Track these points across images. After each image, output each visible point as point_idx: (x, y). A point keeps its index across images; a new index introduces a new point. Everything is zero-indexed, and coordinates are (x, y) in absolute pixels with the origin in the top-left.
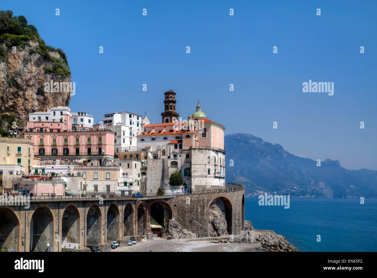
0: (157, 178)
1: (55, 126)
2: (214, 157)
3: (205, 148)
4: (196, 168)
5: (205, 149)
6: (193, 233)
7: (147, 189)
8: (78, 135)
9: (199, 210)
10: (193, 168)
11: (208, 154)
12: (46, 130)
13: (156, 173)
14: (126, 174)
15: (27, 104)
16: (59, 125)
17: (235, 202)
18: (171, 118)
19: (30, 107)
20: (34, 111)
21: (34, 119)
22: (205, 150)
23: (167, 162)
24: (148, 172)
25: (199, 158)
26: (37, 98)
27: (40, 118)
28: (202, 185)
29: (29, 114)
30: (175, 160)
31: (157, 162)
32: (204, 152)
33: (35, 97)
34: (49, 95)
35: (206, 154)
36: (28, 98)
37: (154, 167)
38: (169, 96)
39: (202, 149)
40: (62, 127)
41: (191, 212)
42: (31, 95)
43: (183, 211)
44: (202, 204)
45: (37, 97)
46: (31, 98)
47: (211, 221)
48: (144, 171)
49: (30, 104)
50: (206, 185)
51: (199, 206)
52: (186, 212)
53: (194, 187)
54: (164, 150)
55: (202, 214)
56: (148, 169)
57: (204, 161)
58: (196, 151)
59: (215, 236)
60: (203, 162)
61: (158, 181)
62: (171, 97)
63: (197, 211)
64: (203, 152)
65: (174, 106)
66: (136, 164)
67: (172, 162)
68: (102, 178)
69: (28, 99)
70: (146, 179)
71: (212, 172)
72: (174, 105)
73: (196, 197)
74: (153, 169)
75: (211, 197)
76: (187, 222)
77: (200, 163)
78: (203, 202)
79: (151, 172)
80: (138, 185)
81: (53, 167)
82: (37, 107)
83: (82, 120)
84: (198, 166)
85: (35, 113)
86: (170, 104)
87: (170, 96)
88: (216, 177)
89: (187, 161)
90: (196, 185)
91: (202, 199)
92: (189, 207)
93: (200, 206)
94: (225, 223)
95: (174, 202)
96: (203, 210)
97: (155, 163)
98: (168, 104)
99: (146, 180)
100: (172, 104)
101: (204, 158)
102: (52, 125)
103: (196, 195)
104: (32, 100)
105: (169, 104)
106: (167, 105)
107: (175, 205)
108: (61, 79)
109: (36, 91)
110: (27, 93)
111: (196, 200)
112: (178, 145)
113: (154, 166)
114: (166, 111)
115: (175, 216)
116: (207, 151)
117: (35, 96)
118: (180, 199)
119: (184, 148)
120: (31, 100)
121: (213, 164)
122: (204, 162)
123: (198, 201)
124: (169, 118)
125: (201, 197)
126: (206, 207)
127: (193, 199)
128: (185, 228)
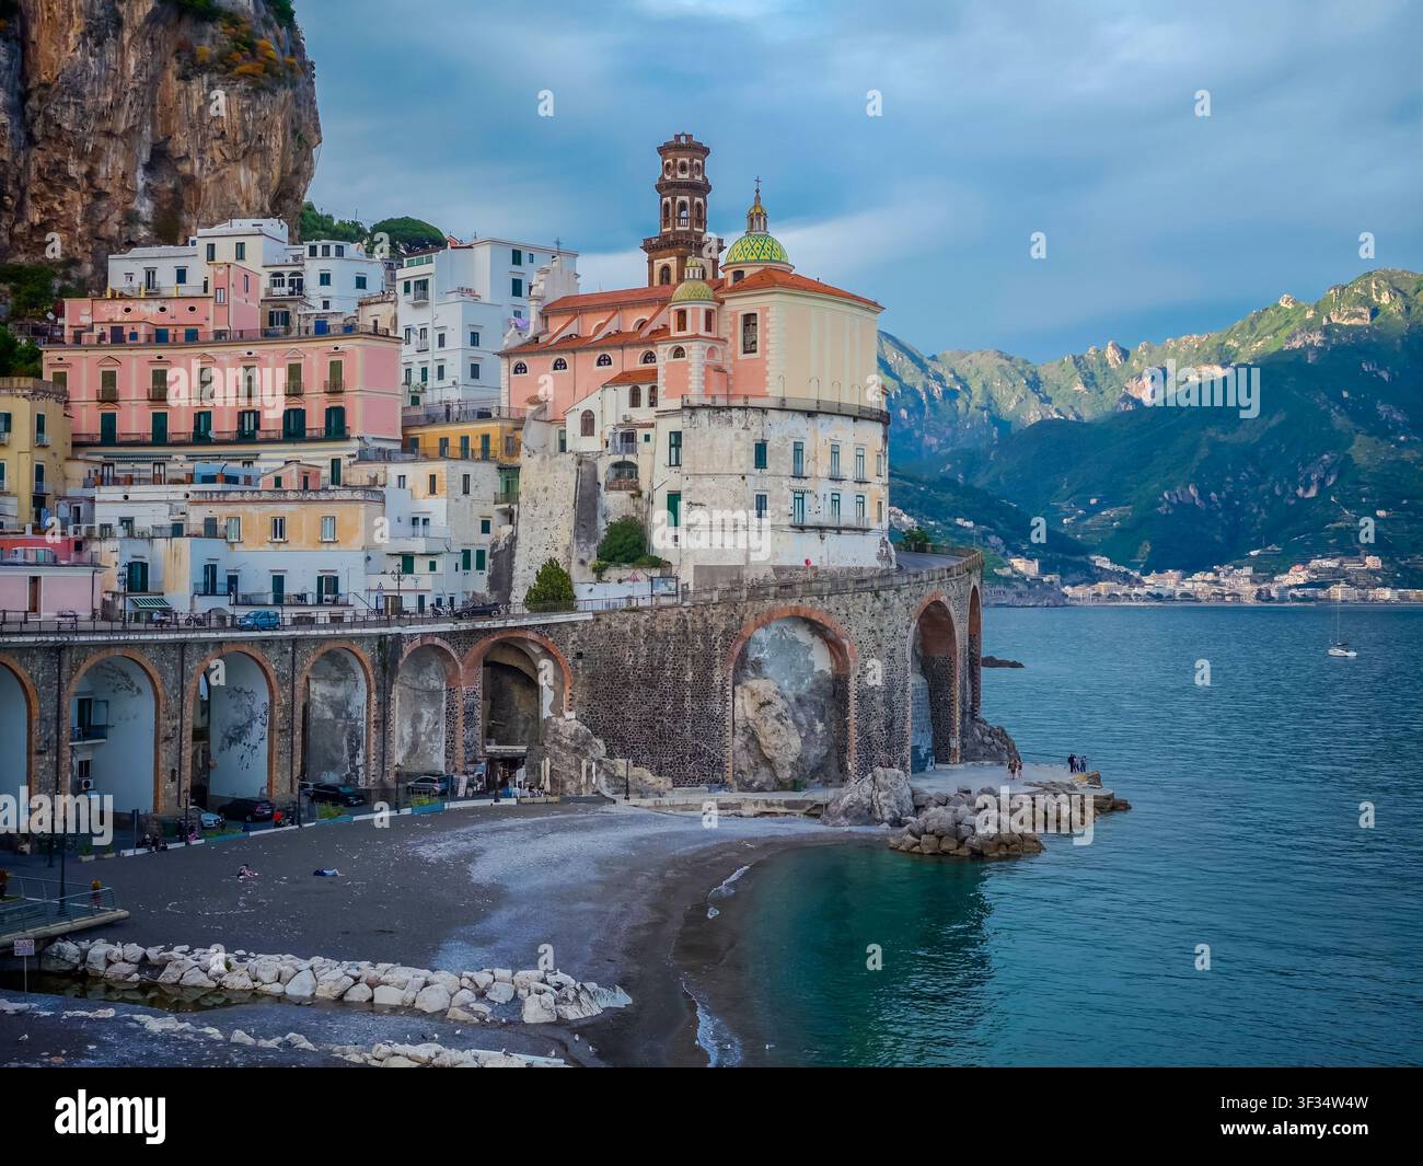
0: (554, 535)
1: (178, 314)
2: (791, 442)
3: (740, 402)
4: (701, 491)
5: (740, 408)
6: (660, 775)
7: (514, 583)
8: (250, 353)
9: (689, 678)
10: (689, 490)
11: (753, 429)
12: (134, 336)
13: (550, 513)
14: (425, 521)
15: (104, 216)
16: (192, 309)
17: (864, 637)
18: (682, 259)
19: (117, 227)
20: (131, 244)
21: (130, 276)
22: (741, 414)
23: (595, 466)
24: (524, 510)
25: (711, 447)
26: (148, 185)
27: (150, 274)
28: (728, 564)
29: (110, 257)
30: (630, 458)
31: (557, 468)
32: (735, 422)
33: (139, 181)
34: (201, 168)
35: (746, 428)
36: (108, 190)
37: (546, 490)
38: (675, 161)
39: (730, 408)
40: (207, 319)
41: (651, 684)
42: (124, 176)
43: (612, 677)
44: (702, 647)
45: (150, 181)
46: (123, 188)
47: (740, 724)
48: (507, 506)
49: (117, 216)
50: (743, 563)
51: (689, 659)
52: (626, 684)
53: (692, 573)
54: (590, 411)
55: (704, 690)
56: (521, 499)
57: (735, 459)
58: (703, 415)
59: (760, 789)
60: (731, 462)
61: (556, 549)
62: (683, 168)
63: (677, 681)
64: (730, 421)
65: (699, 205)
66: (466, 477)
67: (616, 465)
68: (304, 542)
69: (108, 194)
70: (513, 539)
71: (780, 504)
72: (697, 200)
73: (674, 618)
74: (541, 495)
75: (742, 618)
76: (631, 726)
77: (717, 467)
78: (705, 640)
79: (531, 511)
80: (481, 566)
81: (126, 497)
82: (146, 224)
83: (325, 279)
84: (708, 483)
85: (136, 252)
86: (680, 199)
87: (680, 160)
88: (802, 528)
89: (673, 463)
90: (700, 563)
91: (699, 625)
92: (641, 660)
93: (694, 656)
94: (813, 731)
95: (574, 642)
96: (705, 676)
97: (547, 470)
98: (669, 199)
99: (511, 545)
100: (686, 199)
101: (738, 445)
102: (163, 309)
103: (676, 611)
104: (128, 196)
105: (674, 200)
106: (667, 205)
107: (580, 655)
108: (249, 97)
109: (145, 157)
110: (103, 170)
111: (673, 630)
112: (645, 390)
113: (546, 484)
114: (664, 230)
115: (580, 702)
116: (753, 416)
117: (140, 179)
118: (603, 627)
119: (665, 403)
120: (119, 198)
121: (788, 470)
122: (735, 464)
123: (681, 637)
124: (672, 262)
125: (696, 618)
126: (718, 660)
127: (659, 629)
128: (625, 754)
